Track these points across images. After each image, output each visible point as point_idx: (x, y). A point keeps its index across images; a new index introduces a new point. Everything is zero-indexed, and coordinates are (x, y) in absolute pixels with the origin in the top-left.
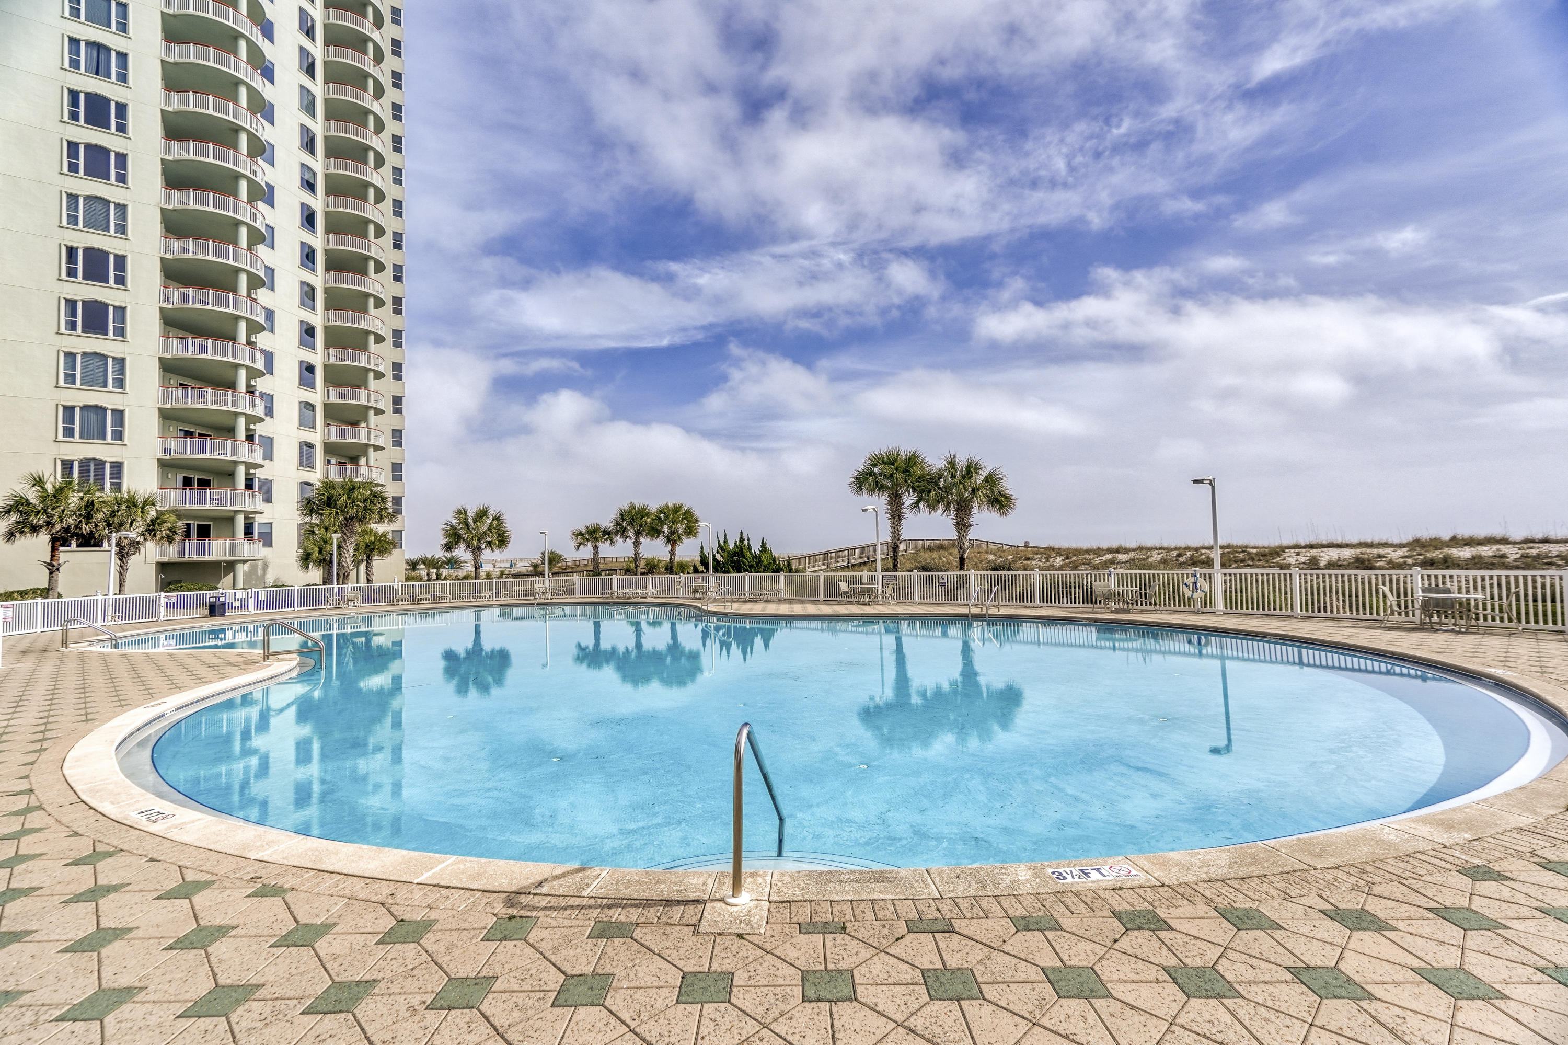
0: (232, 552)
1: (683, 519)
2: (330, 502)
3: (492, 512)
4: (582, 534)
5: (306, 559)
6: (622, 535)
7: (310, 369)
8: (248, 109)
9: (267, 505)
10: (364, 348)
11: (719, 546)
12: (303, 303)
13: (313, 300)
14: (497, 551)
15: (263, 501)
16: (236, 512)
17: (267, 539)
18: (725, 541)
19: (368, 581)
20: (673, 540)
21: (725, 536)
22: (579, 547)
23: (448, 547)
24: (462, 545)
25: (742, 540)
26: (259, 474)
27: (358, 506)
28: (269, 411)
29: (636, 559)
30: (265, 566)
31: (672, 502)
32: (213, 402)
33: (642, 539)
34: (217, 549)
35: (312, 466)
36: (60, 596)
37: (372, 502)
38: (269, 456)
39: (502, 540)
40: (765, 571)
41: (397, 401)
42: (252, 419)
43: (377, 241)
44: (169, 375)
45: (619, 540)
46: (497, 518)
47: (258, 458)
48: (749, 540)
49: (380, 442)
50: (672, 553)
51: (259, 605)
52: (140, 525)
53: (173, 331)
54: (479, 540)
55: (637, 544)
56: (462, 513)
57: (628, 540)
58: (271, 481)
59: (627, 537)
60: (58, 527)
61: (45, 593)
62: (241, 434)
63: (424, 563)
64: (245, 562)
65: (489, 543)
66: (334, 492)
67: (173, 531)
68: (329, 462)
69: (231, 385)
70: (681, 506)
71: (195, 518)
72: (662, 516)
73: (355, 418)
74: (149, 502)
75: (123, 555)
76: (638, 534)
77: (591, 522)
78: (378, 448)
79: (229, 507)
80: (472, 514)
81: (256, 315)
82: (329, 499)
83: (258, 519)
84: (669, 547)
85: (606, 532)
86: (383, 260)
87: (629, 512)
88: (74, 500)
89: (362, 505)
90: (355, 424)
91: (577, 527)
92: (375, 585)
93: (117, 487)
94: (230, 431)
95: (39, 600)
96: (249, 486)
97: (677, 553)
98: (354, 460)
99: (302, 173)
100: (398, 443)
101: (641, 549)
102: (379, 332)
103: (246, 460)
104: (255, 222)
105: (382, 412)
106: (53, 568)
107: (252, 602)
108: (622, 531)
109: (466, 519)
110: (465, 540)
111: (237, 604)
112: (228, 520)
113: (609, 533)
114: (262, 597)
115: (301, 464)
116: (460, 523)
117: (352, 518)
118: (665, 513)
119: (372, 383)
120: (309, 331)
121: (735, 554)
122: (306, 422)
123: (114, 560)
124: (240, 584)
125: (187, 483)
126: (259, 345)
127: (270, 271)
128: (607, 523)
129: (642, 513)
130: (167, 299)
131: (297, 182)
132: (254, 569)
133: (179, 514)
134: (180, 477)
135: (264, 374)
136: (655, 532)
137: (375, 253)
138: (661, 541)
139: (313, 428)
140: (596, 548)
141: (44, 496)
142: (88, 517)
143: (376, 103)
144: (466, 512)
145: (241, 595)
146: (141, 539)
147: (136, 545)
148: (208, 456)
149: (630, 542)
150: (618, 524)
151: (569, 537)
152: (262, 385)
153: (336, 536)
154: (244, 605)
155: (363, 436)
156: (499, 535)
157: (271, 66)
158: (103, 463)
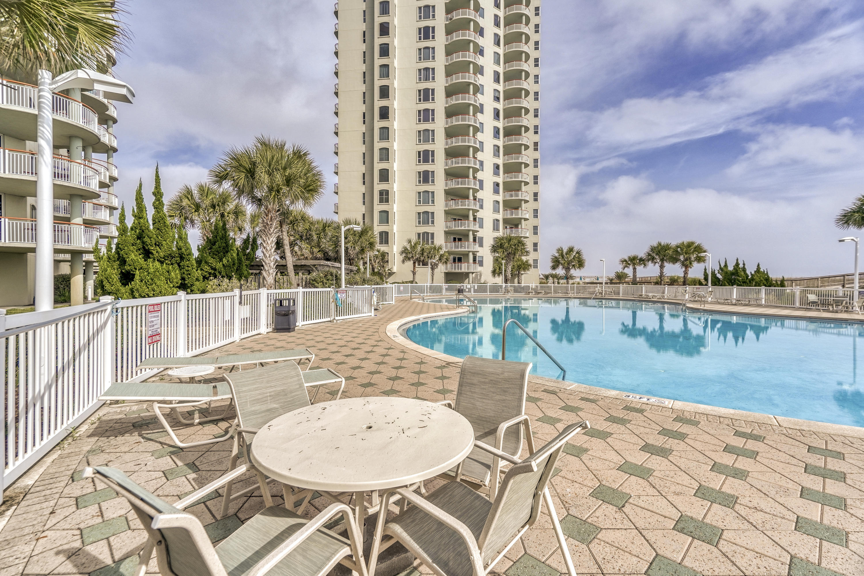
0: (468, 269)
1: (694, 251)
2: (501, 246)
3: (576, 249)
4: (625, 261)
5: (494, 272)
6: (652, 262)
7: (498, 185)
8: (473, 73)
9: (481, 248)
10: (520, 171)
11: (721, 268)
12: (494, 155)
13: (499, 152)
14: (578, 270)
15: (479, 246)
16: (469, 251)
17: (481, 264)
18: (726, 266)
19: (519, 283)
20: (687, 265)
21: (726, 262)
22: (624, 268)
23: (554, 268)
24: (561, 267)
25: (737, 264)
26: (478, 235)
27: (512, 248)
28: (481, 207)
29: (661, 275)
30: (481, 276)
31: (686, 240)
32: (461, 205)
33: (666, 264)
34: (464, 268)
35: (498, 230)
36: (416, 283)
37: (518, 245)
38: (481, 226)
39: (581, 264)
40: (755, 286)
41: (536, 195)
42: (475, 211)
43: (526, 117)
44: (448, 196)
45: (650, 264)
46: (578, 253)
47: (477, 228)
48: (744, 264)
49: (527, 216)
50: (686, 273)
51: (475, 291)
52: (437, 257)
53: (449, 177)
54: (568, 264)
55: (662, 267)
56: (560, 250)
57: (657, 264)
58: (483, 238)
59: (656, 263)
60: (415, 258)
61: (412, 282)
62: (471, 218)
63: (551, 276)
64: (473, 273)
65: (574, 266)
66: (503, 241)
67: (447, 259)
68: (506, 227)
69: (467, 197)
70: (693, 243)
71: (457, 254)
72: (679, 249)
73: (516, 206)
74: (440, 248)
75: (433, 269)
76: (662, 260)
77: (632, 254)
78: (526, 219)
79: (466, 250)
80: (565, 251)
81: (476, 165)
82: (501, 244)
83: (478, 254)
84: (684, 269)
85: (641, 260)
86: (528, 126)
87: (657, 247)
88: (419, 248)
89: (514, 247)
90: (517, 208)
91: (623, 257)
92: (523, 285)
93: (433, 243)
94: (466, 217)
95: (410, 284)
96: (475, 240)
97: (689, 272)
98: (516, 226)
99: (494, 94)
100: (536, 216)
101: (665, 270)
102: (526, 162)
103: (472, 229)
104: (476, 123)
105: (527, 201)
106: (414, 273)
107: (472, 289)
108: (653, 259)
109: (562, 253)
110: (562, 264)
111: (467, 290)
112: (466, 255)
113: (643, 260)
114: (476, 288)
115: (494, 230)
116: (559, 255)
117: (510, 253)
118: (680, 248)
119: (524, 188)
120: (497, 167)
121: (732, 274)
122: (496, 210)
123: (430, 270)
124: (471, 282)
125: (455, 239)
126: (478, 178)
127: (481, 143)
128: (642, 254)
129: (667, 247)
130: (446, 165)
131: (492, 98)
132: (477, 275)
133: (450, 253)
134: (452, 237)
135: (479, 191)
136: (674, 260)
137: (525, 123)
138: (678, 265)
139: (499, 212)
140: (635, 269)
141: (411, 247)
142: (423, 254)
143: (526, 46)
144: (562, 249)
145: (469, 286)
146: (437, 263)
147: (437, 265)
148: (460, 228)
149: (657, 266)
150: (649, 255)
151: (619, 262)
152: (479, 195)
153: (503, 262)
154: (470, 291)
155: (520, 214)
156: (579, 262)
157: (482, 49)
158: (429, 233)
